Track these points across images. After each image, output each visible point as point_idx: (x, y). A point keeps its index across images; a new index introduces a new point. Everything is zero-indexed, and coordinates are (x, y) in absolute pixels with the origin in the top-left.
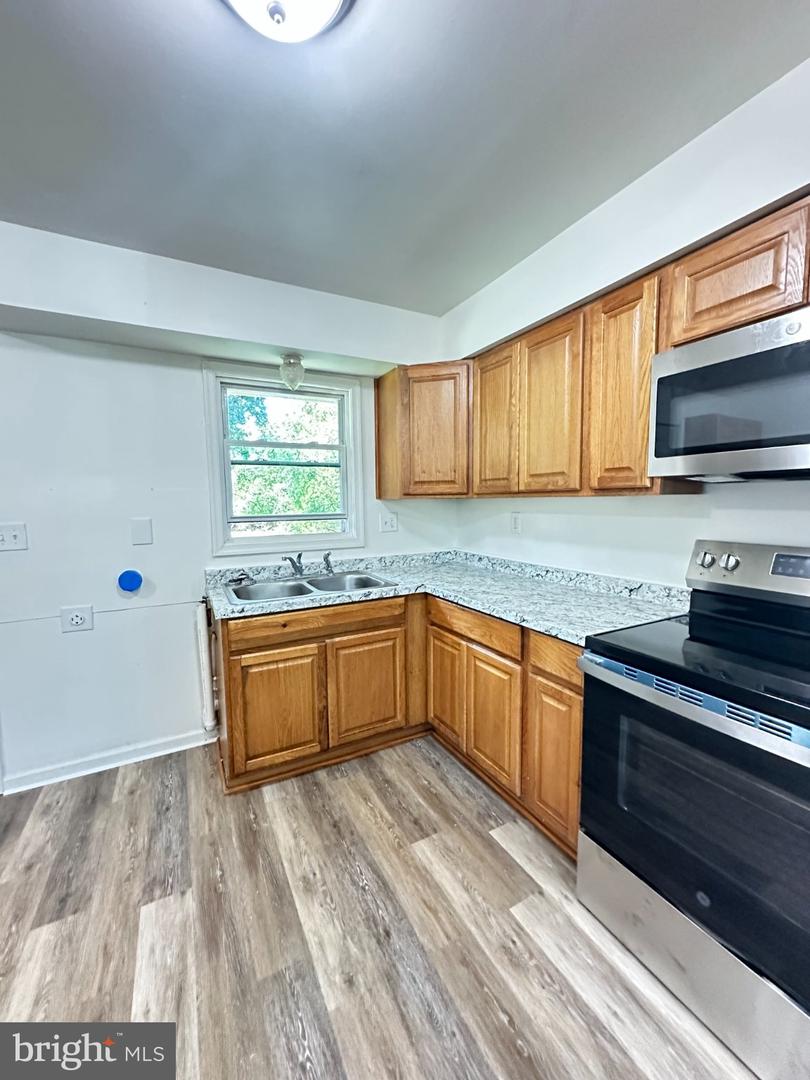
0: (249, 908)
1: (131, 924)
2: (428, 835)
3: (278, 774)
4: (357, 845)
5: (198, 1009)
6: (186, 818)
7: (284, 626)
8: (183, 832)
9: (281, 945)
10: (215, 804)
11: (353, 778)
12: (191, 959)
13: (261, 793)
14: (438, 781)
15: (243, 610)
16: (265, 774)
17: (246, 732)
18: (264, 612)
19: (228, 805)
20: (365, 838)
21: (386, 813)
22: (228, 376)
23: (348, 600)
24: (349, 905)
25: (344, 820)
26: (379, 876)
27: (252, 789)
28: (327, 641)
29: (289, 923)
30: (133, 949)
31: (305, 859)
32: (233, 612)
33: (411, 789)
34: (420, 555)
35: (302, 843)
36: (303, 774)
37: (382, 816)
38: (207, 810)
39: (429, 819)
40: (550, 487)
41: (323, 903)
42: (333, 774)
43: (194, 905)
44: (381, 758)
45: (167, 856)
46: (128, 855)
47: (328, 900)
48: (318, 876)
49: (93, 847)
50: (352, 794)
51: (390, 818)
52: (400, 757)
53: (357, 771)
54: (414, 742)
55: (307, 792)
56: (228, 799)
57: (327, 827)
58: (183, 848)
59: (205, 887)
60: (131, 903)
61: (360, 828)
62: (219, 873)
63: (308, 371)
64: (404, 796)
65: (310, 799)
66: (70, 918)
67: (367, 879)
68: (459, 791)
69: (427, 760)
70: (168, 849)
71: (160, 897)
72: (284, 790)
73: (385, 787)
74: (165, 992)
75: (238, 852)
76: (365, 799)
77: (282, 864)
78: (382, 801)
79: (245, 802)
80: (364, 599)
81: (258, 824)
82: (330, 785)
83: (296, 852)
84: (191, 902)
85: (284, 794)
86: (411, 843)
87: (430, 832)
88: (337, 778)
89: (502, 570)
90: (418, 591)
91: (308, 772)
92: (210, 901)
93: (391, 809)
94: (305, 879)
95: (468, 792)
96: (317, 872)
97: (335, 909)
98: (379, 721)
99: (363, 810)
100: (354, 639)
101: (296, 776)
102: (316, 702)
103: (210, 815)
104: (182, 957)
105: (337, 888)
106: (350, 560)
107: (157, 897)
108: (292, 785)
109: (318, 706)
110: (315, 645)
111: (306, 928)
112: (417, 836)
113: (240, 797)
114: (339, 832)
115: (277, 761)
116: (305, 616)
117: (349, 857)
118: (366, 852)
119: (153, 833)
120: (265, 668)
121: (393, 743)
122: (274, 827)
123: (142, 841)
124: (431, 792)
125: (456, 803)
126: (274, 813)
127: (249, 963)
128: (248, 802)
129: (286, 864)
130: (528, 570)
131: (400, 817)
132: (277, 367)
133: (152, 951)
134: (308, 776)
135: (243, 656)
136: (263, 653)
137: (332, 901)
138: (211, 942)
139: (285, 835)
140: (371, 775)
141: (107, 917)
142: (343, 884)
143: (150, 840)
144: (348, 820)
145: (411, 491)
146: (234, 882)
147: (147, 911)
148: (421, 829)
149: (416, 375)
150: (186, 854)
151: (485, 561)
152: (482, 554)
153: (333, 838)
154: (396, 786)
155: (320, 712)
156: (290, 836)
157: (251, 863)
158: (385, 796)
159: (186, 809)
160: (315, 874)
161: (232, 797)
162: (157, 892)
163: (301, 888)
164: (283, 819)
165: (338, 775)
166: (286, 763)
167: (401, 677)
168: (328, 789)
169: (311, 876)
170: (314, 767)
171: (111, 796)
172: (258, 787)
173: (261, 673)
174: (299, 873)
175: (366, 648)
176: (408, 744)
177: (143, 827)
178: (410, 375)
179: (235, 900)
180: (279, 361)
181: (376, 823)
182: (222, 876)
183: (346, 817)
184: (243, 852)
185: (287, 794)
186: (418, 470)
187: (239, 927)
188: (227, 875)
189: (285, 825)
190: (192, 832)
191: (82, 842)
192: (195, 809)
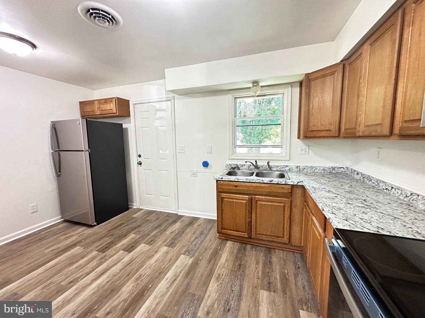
0: (201, 272)
1: (178, 257)
2: (270, 291)
3: (235, 239)
4: (241, 276)
5: (175, 287)
6: (205, 239)
7: (236, 186)
8: (202, 242)
9: (200, 288)
10: (213, 239)
11: (258, 253)
12: (181, 274)
13: (227, 243)
14: (293, 274)
15: (222, 178)
16: (231, 237)
17: (222, 220)
18: (229, 180)
19: (216, 241)
20: (246, 276)
21: (260, 273)
22: (237, 94)
23: (261, 182)
24: (225, 291)
25: (244, 265)
26: (240, 291)
27: (225, 240)
28: (253, 196)
29: (206, 284)
30: (174, 263)
31: (223, 269)
32: (219, 178)
33: (278, 271)
34: (322, 167)
35: (226, 264)
36: (243, 243)
37: (258, 272)
38: (211, 239)
39: (275, 285)
40: (373, 134)
41: (218, 285)
42: (253, 248)
43: (191, 262)
44: (275, 253)
45: (194, 246)
46: (188, 240)
47: (220, 286)
48: (223, 277)
49: (183, 235)
50: (253, 258)
51: (260, 275)
52: (283, 256)
53: (262, 252)
54: (294, 253)
55: (240, 250)
56: (218, 239)
57: (237, 264)
58: (199, 246)
59: (196, 259)
60: (180, 253)
61: (247, 272)
62: (201, 258)
63: (262, 87)
64: (272, 271)
65: (239, 253)
66: (170, 248)
67: (236, 289)
68: (300, 284)
69: (295, 263)
70: (196, 244)
71: (186, 255)
72: (234, 245)
73: (268, 264)
74: (172, 278)
75: (209, 255)
76: (257, 263)
77: (217, 266)
78: (262, 267)
79: (221, 243)
80: (269, 182)
81: (219, 251)
82: (248, 252)
83: (223, 265)
84: (191, 261)
85: (232, 246)
86: (262, 289)
87: (272, 290)
88: (253, 250)
89: (368, 182)
90: (298, 184)
91: (245, 243)
92: (194, 264)
93: (263, 272)
94: (219, 275)
95: (304, 287)
96: (224, 276)
97: (220, 290)
98: (275, 236)
99: (253, 266)
100: (265, 198)
101: (240, 243)
102: (247, 219)
103: (210, 241)
104: (180, 273)
105: (225, 285)
106: (281, 166)
107: (186, 254)
108: (237, 245)
109: (248, 220)
110: (247, 196)
111: (209, 288)
112: (265, 288)
113: (221, 240)
114: (239, 268)
115: (232, 234)
116: (244, 184)
117: (236, 278)
118: (243, 280)
119: (196, 238)
120: (229, 200)
121: (284, 249)
122: (223, 254)
123: (193, 239)
124: (285, 277)
125: (293, 287)
126: (226, 250)
127: (191, 285)
128: (222, 243)
129: (217, 267)
130: (381, 184)
131: (264, 277)
132: (250, 88)
133: (177, 266)
134: (244, 245)
135: (222, 194)
136: (229, 195)
137: (221, 287)
138: (188, 274)
139: (223, 259)
140: (266, 256)
141: (175, 252)
142: (228, 284)
143: (194, 240)
144: (245, 267)
145: (308, 135)
146: (202, 262)
147: (182, 256)
148: (269, 287)
149: (313, 77)
150: (198, 248)
151: (360, 175)
152: (359, 171)
153: (236, 268)
154: (272, 265)
155: (248, 223)
156: (224, 260)
157: (209, 261)
158: (265, 267)
159: (206, 236)
160: (223, 276)
161: (219, 239)
162: (187, 254)
163: (216, 277)
164: (227, 254)
165: (254, 250)
166: (234, 236)
167: (287, 222)
168: (247, 252)
169: (221, 276)
170: (248, 243)
171: (194, 224)
172: (228, 240)
173: (227, 201)
174: (219, 272)
175: (270, 204)
176: (291, 253)
177: (195, 236)
178: (310, 78)
179: (199, 267)
180: (251, 85)
181: (254, 273)
182: (201, 259)
183: (245, 265)
184: (210, 256)
185: (233, 247)
186: (311, 124)
187: (195, 275)
188: (202, 260)
189: (226, 255)
190: (203, 243)
191: (182, 232)
192: (208, 238)
